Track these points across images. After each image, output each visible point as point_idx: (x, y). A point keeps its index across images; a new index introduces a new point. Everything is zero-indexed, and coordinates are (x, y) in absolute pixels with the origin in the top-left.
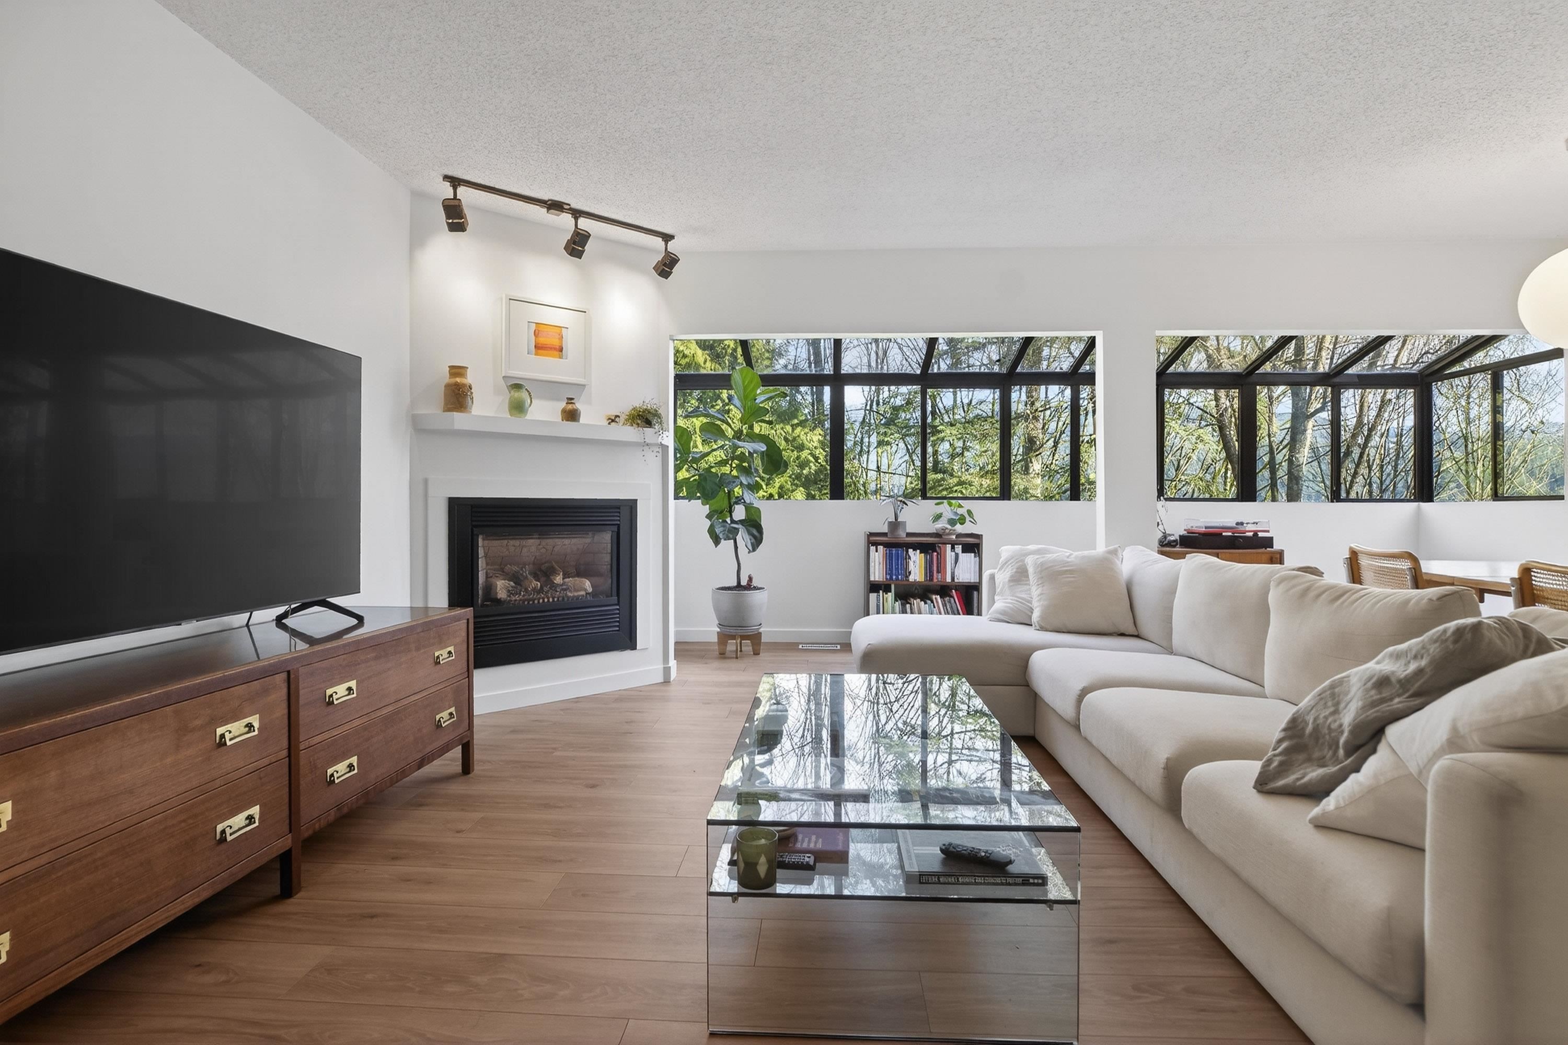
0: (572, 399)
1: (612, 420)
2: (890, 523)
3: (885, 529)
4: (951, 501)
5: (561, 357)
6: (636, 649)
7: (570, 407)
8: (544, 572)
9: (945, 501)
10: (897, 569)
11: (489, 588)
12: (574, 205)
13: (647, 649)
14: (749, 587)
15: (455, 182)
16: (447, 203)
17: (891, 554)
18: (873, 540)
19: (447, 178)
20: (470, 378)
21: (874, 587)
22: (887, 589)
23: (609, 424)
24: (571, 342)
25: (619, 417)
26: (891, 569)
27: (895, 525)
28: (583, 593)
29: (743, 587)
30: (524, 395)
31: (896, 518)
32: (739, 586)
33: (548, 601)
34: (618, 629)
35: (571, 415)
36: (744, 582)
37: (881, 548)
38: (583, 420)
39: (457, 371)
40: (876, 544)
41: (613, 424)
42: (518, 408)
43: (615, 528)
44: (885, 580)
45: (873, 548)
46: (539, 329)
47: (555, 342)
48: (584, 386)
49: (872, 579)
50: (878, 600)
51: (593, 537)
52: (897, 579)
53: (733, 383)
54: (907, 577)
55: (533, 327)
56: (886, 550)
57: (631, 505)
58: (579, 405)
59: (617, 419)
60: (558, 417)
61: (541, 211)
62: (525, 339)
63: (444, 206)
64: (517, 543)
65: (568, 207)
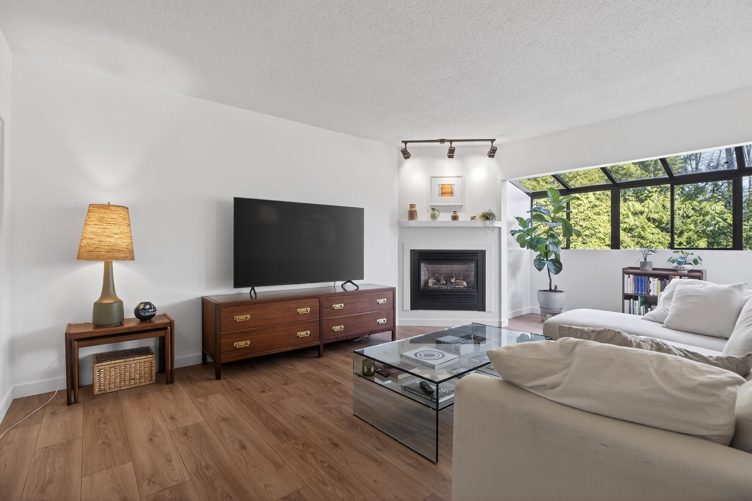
0: (456, 212)
1: (472, 219)
2: (641, 262)
3: (638, 265)
4: (683, 250)
5: (452, 196)
6: (485, 311)
7: (455, 215)
8: (448, 278)
9: (680, 250)
10: (642, 288)
11: (426, 283)
12: (449, 138)
13: (491, 312)
14: (555, 291)
15: (406, 142)
16: (402, 151)
17: (638, 280)
18: (626, 271)
19: (403, 142)
20: (417, 208)
21: (627, 297)
22: (636, 298)
23: (471, 220)
24: (456, 190)
25: (475, 217)
26: (638, 288)
27: (644, 264)
28: (463, 286)
29: (553, 290)
30: (436, 212)
31: (645, 259)
32: (551, 290)
33: (448, 288)
34: (477, 302)
35: (455, 218)
36: (553, 288)
37: (631, 276)
38: (460, 219)
39: (412, 206)
40: (629, 274)
41: (473, 220)
42: (434, 217)
43: (476, 262)
44: (634, 293)
45: (626, 276)
46: (443, 187)
47: (449, 190)
48: (463, 205)
49: (626, 292)
50: (630, 304)
51: (469, 265)
52: (642, 293)
53: (549, 196)
54: (648, 293)
55: (441, 186)
56: (635, 277)
57: (483, 253)
58: (458, 214)
59: (475, 218)
60: (450, 219)
61: (438, 144)
62: (437, 191)
63: (401, 152)
64: (438, 266)
65: (446, 140)
